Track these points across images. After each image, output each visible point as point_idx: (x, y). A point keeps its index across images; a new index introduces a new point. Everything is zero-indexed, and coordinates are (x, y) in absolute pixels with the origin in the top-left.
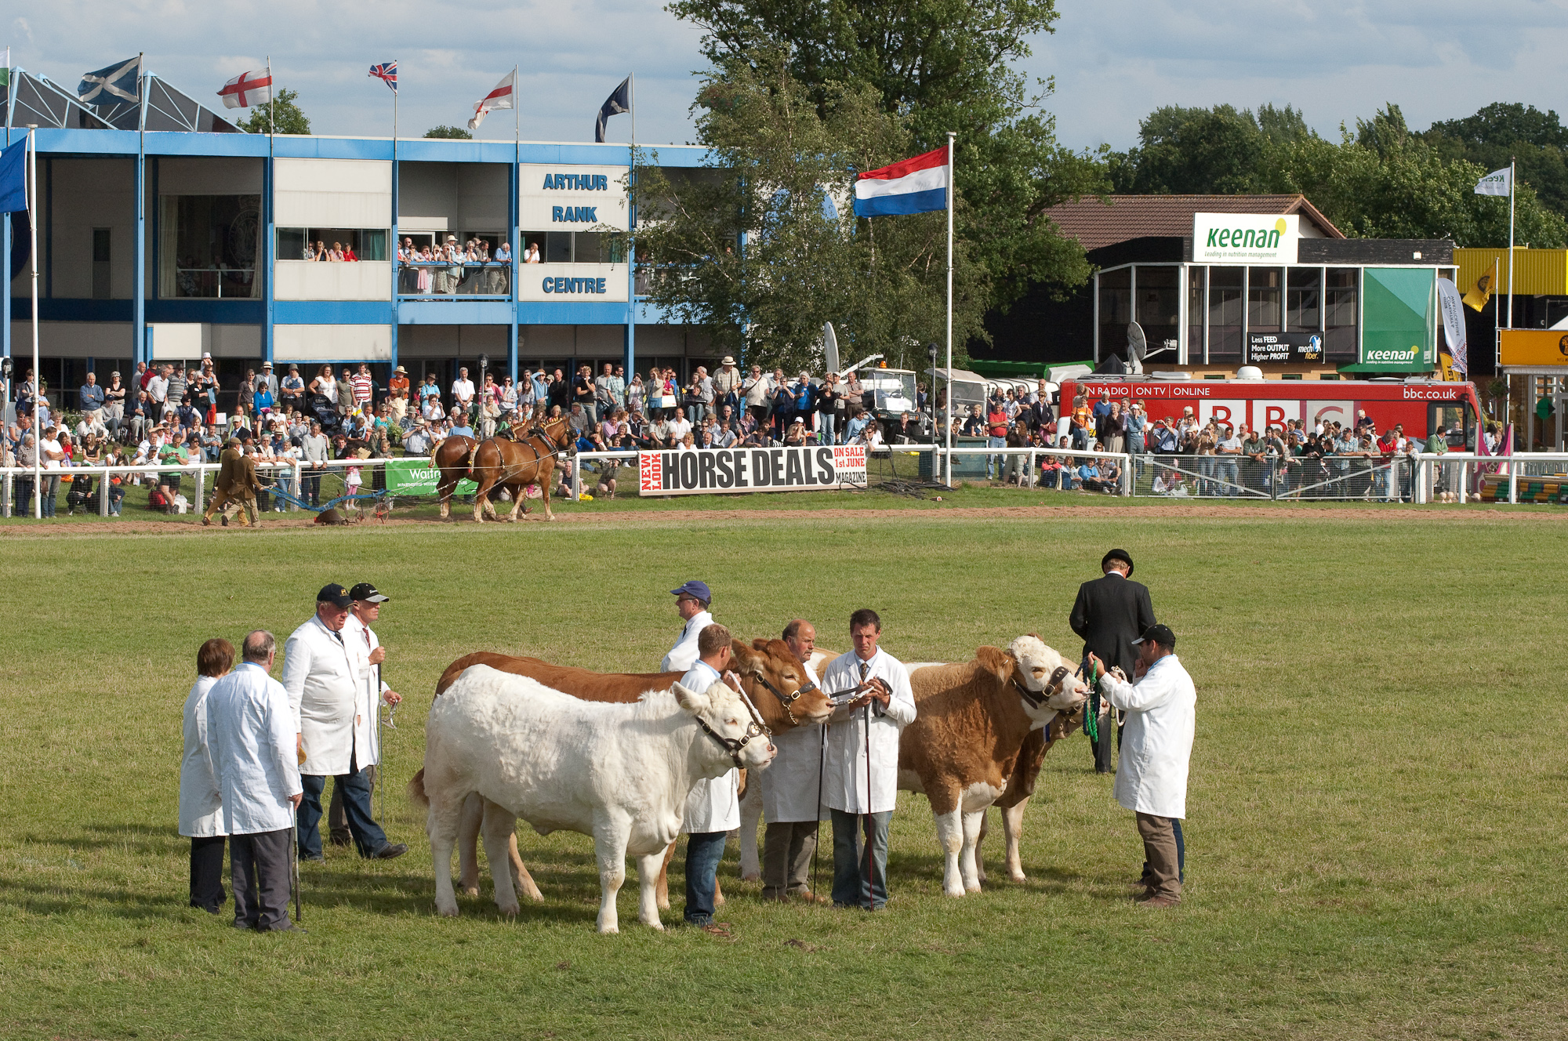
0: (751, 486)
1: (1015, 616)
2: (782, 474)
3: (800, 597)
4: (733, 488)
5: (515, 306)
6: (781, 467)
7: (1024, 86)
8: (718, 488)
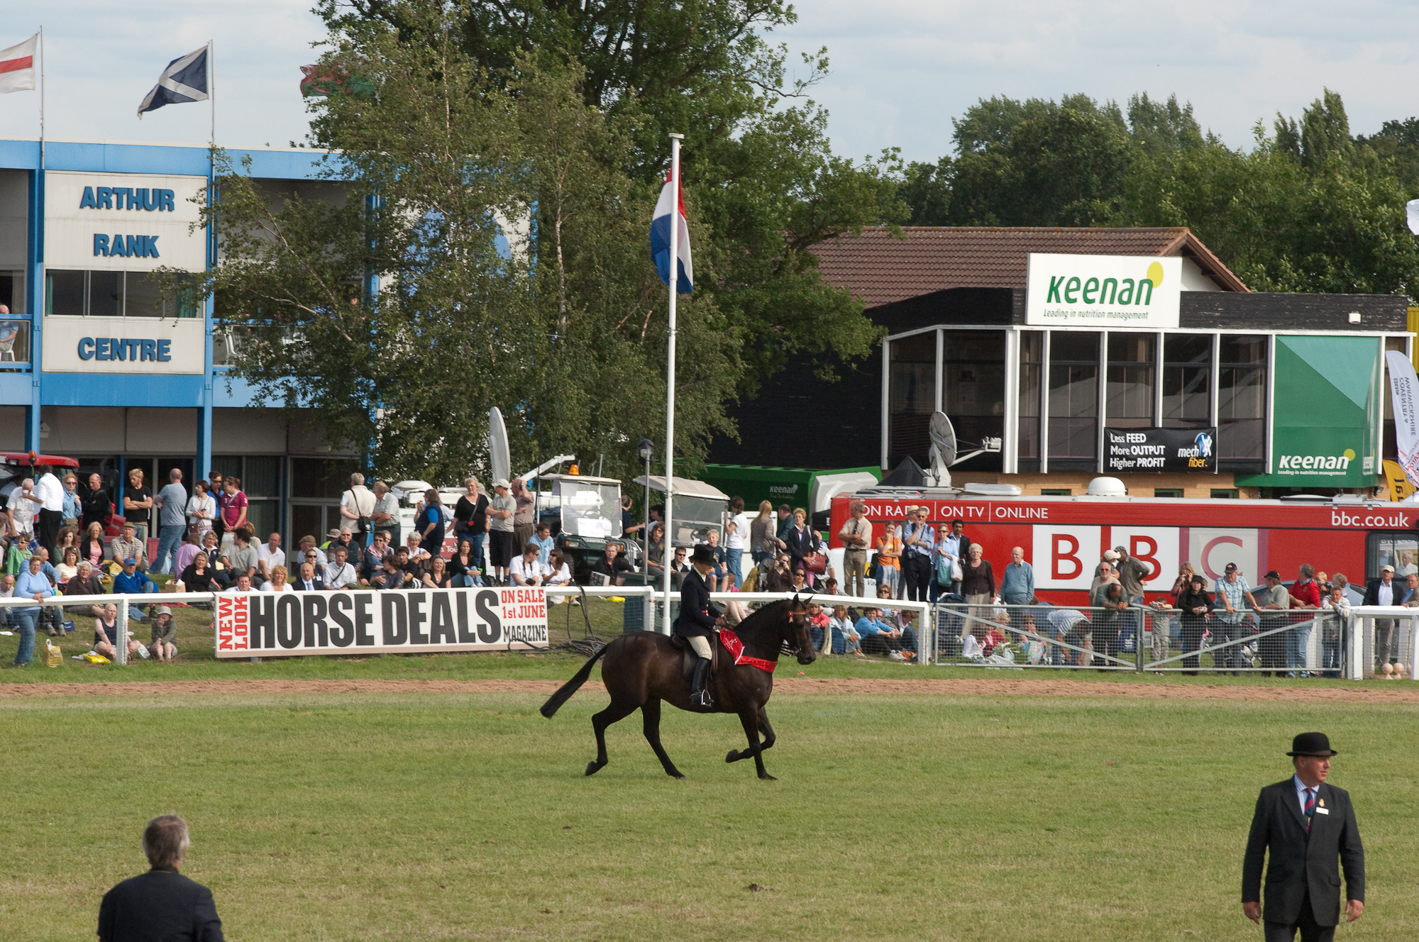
0: (379, 645)
1: (757, 839)
2: (425, 628)
3: (445, 808)
4: (353, 647)
5: (36, 378)
6: (423, 617)
7: (783, 65)
8: (331, 648)
